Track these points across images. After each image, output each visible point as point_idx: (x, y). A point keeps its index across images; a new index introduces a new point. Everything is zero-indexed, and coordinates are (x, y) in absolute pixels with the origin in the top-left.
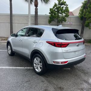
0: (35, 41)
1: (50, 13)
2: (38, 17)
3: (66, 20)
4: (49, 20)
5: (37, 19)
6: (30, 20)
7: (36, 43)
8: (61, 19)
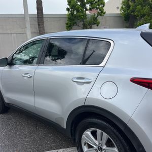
0: (83, 78)
1: (68, 10)
2: (45, 20)
3: (99, 23)
4: (67, 24)
5: (43, 23)
6: (28, 25)
7: (89, 83)
8: (91, 20)
